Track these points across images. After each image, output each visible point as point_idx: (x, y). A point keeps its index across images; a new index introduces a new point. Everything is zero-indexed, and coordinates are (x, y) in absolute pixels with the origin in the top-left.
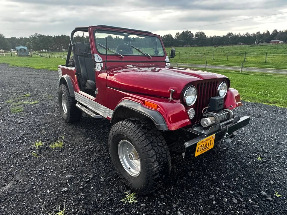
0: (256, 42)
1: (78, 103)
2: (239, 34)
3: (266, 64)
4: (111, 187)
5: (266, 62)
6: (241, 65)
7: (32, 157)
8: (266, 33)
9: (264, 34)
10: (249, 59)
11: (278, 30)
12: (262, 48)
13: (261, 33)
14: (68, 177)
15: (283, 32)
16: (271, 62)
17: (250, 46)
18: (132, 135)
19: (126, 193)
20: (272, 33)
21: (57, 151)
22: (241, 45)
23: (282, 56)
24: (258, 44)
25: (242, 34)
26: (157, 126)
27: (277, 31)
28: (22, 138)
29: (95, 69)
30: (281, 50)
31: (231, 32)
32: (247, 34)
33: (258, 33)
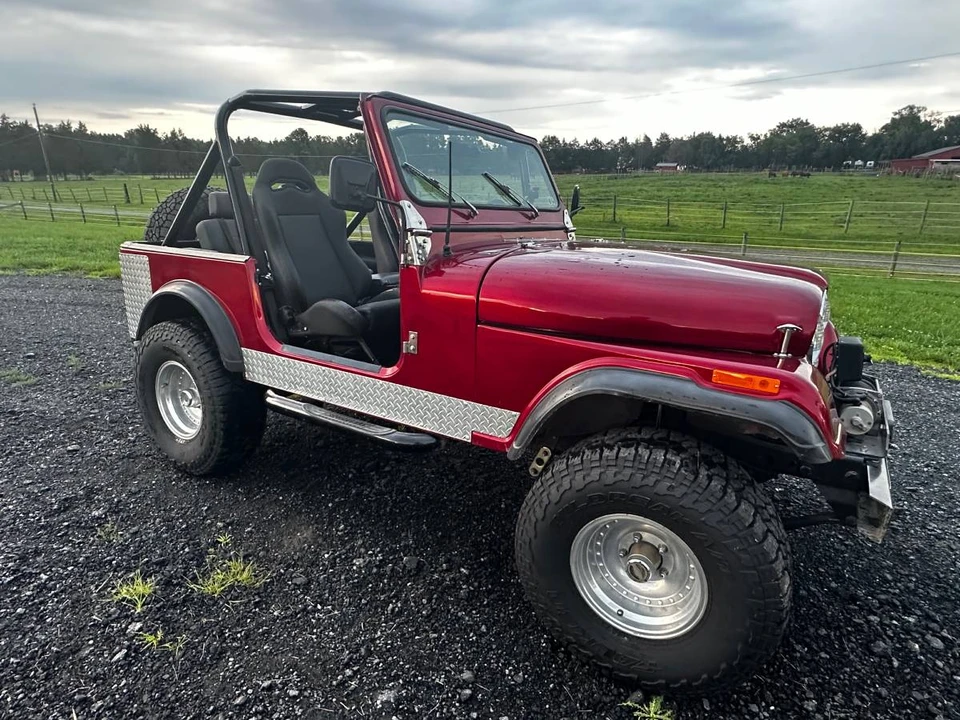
0: (621, 165)
1: (270, 392)
2: (575, 141)
3: (670, 231)
4: (562, 698)
5: (668, 224)
6: (620, 234)
7: (143, 653)
8: (642, 141)
9: (637, 144)
10: (623, 214)
11: (672, 137)
12: (642, 185)
13: (631, 141)
14: (388, 702)
15: (682, 139)
16: (680, 224)
17: (610, 178)
18: (685, 493)
19: (629, 703)
20: (658, 144)
21: (246, 604)
22: (581, 173)
23: (700, 207)
24: (624, 171)
25: (582, 143)
26: (801, 450)
27: (670, 137)
28: (23, 576)
29: (406, 259)
30: (692, 190)
31: (552, 135)
32: (596, 142)
33: (623, 140)
